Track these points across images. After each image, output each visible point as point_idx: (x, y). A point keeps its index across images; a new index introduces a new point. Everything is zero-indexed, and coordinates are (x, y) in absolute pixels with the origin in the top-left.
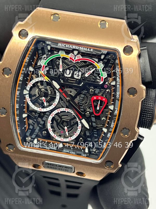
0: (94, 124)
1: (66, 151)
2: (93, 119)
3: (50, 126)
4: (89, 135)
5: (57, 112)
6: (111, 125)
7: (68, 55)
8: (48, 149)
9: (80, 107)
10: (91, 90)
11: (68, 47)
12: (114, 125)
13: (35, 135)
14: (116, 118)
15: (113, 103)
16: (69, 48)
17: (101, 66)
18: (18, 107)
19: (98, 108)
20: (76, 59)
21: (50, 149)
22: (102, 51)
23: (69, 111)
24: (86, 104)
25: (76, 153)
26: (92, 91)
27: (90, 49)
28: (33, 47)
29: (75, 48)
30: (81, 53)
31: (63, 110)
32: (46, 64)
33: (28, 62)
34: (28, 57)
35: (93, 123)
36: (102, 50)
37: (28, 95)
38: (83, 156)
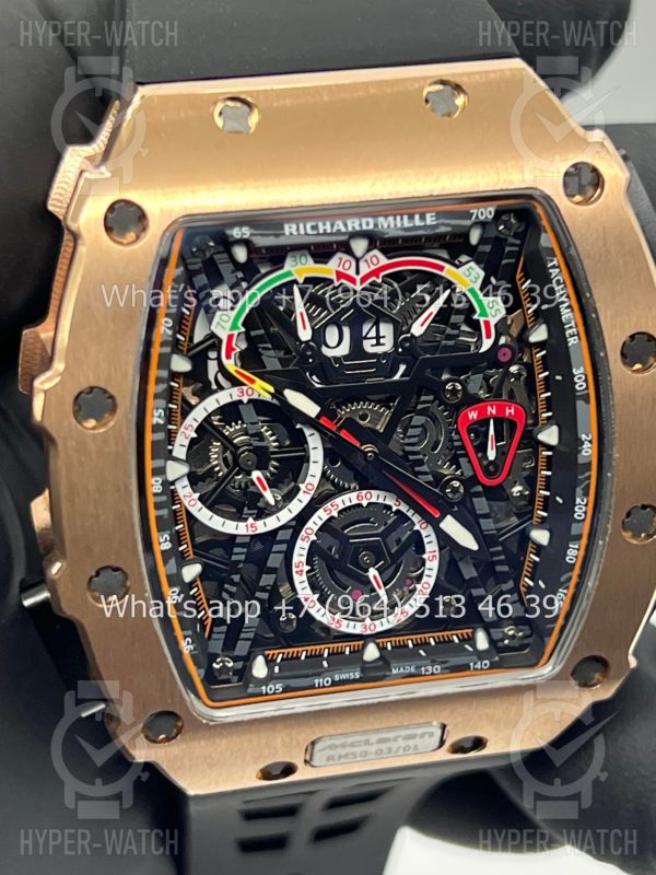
0: (487, 525)
1: (402, 670)
2: (481, 505)
3: (306, 584)
4: (476, 575)
5: (325, 517)
6: (576, 509)
7: (326, 263)
8: (324, 687)
9: (417, 469)
10: (449, 387)
11: (329, 231)
12: (586, 505)
13: (249, 643)
14: (589, 478)
15: (548, 418)
16: (332, 234)
17: (473, 274)
18: (167, 546)
19: (492, 454)
20: (364, 269)
21: (333, 681)
22: (472, 214)
23: (374, 500)
24: (434, 448)
25: (444, 666)
26: (454, 389)
27: (423, 217)
28: (177, 266)
29: (361, 225)
30: (378, 244)
31: (348, 504)
32: (237, 328)
33: (170, 339)
34: (167, 315)
35: (481, 521)
36: (474, 208)
37: (186, 482)
38: (475, 669)
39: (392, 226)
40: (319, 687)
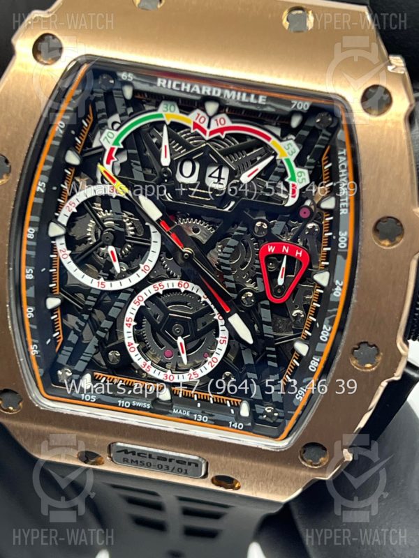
0: (268, 330)
1: (180, 412)
2: (266, 315)
3: (131, 335)
4: (253, 363)
5: (153, 292)
6: (322, 333)
7: (187, 114)
8: (124, 407)
9: (225, 276)
10: (258, 224)
11: (188, 90)
12: (330, 332)
13: (86, 364)
14: (335, 313)
15: (326, 266)
16: (189, 93)
17: (291, 148)
18: (30, 277)
19: (281, 281)
20: (214, 126)
21: (131, 405)
22: (293, 104)
23: (189, 289)
24: (242, 267)
25: (211, 418)
26: (261, 227)
27: (257, 97)
28: (78, 89)
29: (211, 92)
30: (227, 110)
31: (171, 287)
32: (118, 145)
33: (61, 136)
34: (63, 120)
35: (264, 326)
36: (295, 99)
37: (63, 240)
38: (234, 428)
39: (233, 97)
40: (121, 406)
